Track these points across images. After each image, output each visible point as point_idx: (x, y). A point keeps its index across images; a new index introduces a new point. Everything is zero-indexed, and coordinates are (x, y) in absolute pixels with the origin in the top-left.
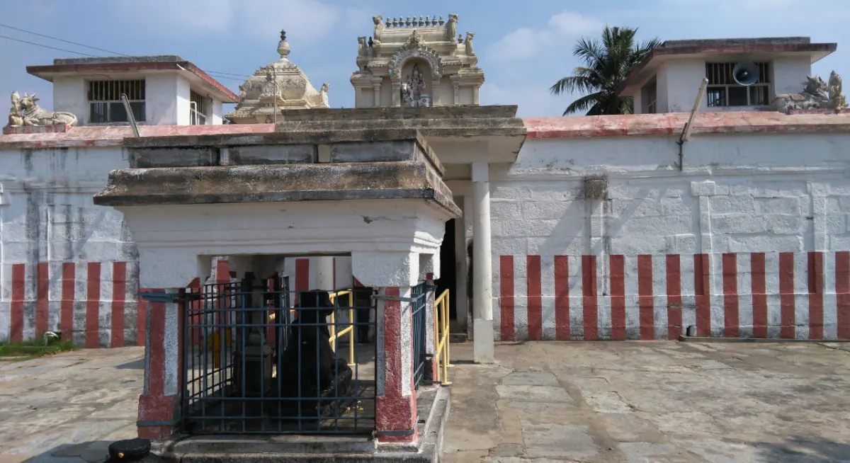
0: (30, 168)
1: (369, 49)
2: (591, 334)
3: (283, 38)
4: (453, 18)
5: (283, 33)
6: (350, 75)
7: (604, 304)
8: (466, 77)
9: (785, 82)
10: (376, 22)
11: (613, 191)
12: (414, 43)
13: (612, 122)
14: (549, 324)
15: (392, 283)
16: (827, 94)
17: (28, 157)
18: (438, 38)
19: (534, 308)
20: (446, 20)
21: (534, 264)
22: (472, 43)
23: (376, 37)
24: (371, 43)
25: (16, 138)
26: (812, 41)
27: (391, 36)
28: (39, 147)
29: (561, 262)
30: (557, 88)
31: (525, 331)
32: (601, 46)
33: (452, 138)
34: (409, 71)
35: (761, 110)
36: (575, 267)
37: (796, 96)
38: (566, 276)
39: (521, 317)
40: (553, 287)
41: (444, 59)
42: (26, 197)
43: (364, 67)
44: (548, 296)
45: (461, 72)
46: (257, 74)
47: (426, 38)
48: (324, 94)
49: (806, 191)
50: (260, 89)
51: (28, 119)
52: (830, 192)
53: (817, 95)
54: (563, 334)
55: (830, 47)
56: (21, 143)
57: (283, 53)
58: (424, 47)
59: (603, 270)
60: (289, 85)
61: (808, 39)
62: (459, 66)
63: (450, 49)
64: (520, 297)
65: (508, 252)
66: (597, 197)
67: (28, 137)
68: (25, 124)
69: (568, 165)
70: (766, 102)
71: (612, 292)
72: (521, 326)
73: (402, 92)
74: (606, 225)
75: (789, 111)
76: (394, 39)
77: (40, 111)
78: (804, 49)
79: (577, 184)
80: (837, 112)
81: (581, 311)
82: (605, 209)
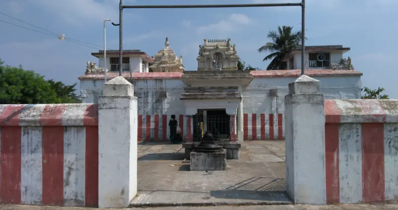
0: (95, 86)
1: (203, 50)
2: (272, 138)
3: (167, 40)
4: (229, 40)
5: (167, 38)
6: (197, 57)
7: (276, 129)
8: (233, 59)
9: (334, 60)
10: (205, 41)
11: (279, 94)
12: (217, 47)
13: (279, 72)
14: (259, 135)
15: (233, 114)
16: (347, 64)
17: (94, 82)
18: (224, 46)
19: (254, 130)
20: (227, 40)
21: (254, 116)
22: (235, 48)
23: (205, 46)
24: (203, 47)
25: (91, 76)
26: (343, 47)
27: (210, 45)
28: (98, 79)
29: (263, 116)
30: (260, 50)
31: (251, 137)
32: (278, 34)
33: (232, 79)
34: (215, 56)
35: (326, 68)
36: (267, 117)
37: (337, 64)
38: (264, 120)
39: (250, 133)
40: (260, 124)
41: (226, 52)
42: (93, 95)
43: (201, 54)
44: (259, 126)
45: (232, 57)
46: (159, 53)
47: (221, 46)
48: (181, 60)
49: (339, 94)
50: (160, 58)
51: (93, 70)
52: (346, 95)
53: (344, 64)
54: (263, 138)
55: (348, 49)
56: (93, 78)
57: (167, 45)
58: (220, 49)
59: (276, 118)
60: (170, 57)
61: (342, 46)
62: (231, 55)
63: (228, 50)
64: (250, 127)
65: (246, 113)
66: (274, 96)
67: (94, 76)
68: (92, 72)
69: (265, 86)
70: (328, 66)
71: (279, 125)
72: (250, 136)
73: (213, 63)
74: (277, 105)
75: (334, 69)
76: (211, 46)
77: (96, 67)
78: (340, 49)
79: (268, 92)
80: (350, 69)
81: (269, 131)
82: (276, 100)
